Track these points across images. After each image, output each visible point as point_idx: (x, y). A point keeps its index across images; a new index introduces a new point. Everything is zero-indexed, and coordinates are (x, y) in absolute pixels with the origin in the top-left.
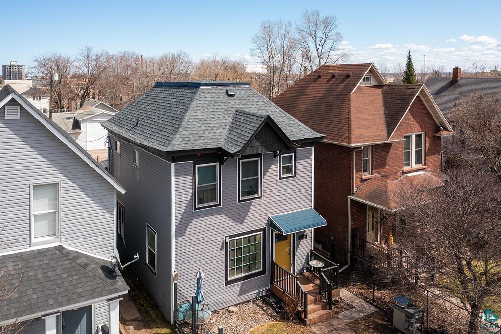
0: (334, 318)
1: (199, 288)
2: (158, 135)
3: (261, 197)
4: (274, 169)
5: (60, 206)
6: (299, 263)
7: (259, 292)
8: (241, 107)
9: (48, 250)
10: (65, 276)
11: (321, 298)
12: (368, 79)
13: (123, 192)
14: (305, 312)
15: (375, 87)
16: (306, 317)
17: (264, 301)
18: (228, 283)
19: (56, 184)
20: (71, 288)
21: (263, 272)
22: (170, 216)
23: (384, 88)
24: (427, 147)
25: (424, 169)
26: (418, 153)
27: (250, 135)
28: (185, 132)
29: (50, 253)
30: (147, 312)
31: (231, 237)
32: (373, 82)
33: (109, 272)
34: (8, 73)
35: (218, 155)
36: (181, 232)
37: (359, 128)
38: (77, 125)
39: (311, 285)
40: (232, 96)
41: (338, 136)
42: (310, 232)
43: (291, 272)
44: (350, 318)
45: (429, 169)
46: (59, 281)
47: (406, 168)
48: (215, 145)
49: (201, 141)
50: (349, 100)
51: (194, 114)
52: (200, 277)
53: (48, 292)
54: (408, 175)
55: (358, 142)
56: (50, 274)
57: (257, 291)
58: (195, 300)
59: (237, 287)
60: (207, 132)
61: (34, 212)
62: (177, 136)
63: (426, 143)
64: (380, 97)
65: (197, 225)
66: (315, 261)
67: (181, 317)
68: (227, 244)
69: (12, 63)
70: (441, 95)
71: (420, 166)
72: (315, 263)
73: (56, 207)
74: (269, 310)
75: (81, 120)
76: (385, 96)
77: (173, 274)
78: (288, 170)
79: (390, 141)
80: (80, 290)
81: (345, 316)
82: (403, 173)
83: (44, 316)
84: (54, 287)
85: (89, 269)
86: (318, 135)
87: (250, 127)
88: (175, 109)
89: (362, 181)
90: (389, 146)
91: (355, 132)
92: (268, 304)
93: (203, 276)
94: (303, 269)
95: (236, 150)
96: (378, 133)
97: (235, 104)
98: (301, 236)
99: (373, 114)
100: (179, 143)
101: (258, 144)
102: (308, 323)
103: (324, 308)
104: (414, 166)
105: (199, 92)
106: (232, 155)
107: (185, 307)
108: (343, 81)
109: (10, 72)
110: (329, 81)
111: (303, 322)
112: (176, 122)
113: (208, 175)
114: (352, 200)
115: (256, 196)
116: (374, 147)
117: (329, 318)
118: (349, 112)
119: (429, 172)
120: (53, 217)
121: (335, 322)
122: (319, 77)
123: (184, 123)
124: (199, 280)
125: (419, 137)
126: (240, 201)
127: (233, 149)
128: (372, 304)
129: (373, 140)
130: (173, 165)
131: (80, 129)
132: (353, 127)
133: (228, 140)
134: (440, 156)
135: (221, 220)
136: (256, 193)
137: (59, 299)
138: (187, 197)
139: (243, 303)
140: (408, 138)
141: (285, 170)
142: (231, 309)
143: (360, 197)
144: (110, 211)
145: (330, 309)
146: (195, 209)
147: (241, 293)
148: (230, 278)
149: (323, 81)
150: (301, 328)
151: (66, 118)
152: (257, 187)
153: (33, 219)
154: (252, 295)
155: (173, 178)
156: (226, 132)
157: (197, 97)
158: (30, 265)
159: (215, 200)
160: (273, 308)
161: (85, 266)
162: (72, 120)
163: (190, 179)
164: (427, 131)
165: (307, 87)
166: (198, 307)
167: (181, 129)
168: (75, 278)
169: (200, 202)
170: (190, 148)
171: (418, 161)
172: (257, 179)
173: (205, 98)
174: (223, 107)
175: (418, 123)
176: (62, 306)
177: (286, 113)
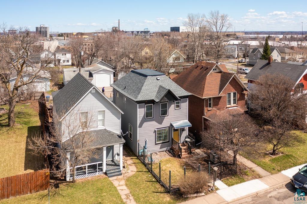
0: (191, 157)
1: (146, 144)
2: (133, 94)
3: (168, 116)
4: (173, 106)
5: (105, 117)
6: (182, 139)
7: (167, 148)
8: (161, 84)
9: (102, 130)
10: (108, 137)
11: (188, 151)
12: (216, 69)
13: (123, 113)
14: (181, 154)
15: (219, 72)
16: (181, 156)
17: (169, 152)
18: (156, 144)
19: (104, 111)
20: (110, 140)
21: (169, 142)
22: (137, 121)
23: (222, 73)
24: (238, 98)
25: (237, 106)
26: (234, 100)
27: (163, 96)
28: (142, 94)
29: (103, 130)
30: (129, 153)
31: (157, 129)
32: (218, 71)
33: (120, 137)
34: (39, 32)
35: (152, 102)
36: (140, 126)
37: (207, 91)
38: (91, 75)
39: (186, 147)
40: (159, 80)
41: (199, 94)
42: (187, 129)
43: (179, 142)
44: (197, 158)
45: (239, 106)
46: (106, 138)
47: (228, 106)
48: (152, 99)
49: (147, 97)
50: (206, 79)
51: (145, 87)
52: (146, 141)
53: (104, 141)
54: (229, 108)
55: (205, 96)
56: (104, 136)
57: (166, 148)
58: (145, 147)
59: (159, 146)
60: (149, 94)
61: (98, 119)
62: (139, 95)
63: (238, 96)
64: (220, 77)
65: (145, 124)
66: (188, 139)
67: (140, 154)
68: (156, 131)
69: (42, 26)
70: (262, 69)
71: (235, 105)
72: (188, 140)
73: (104, 117)
74: (170, 154)
75: (93, 73)
76: (222, 77)
77: (138, 140)
78: (178, 106)
79: (219, 96)
80: (112, 141)
81: (195, 157)
82: (227, 108)
83: (103, 147)
84: (105, 139)
85: (114, 135)
86: (190, 94)
87: (163, 93)
88: (139, 84)
89: (208, 111)
90: (220, 97)
91: (205, 92)
92: (170, 152)
93: (147, 140)
94: (184, 142)
95: (158, 101)
96: (215, 93)
97: (160, 83)
98: (183, 130)
99: (215, 85)
100: (140, 98)
101: (166, 98)
102: (182, 158)
103: (188, 154)
104: (232, 105)
105: (147, 79)
106: (157, 102)
107: (142, 151)
108: (205, 70)
109: (40, 31)
110: (201, 69)
111: (180, 158)
112: (139, 90)
113: (149, 108)
114: (204, 118)
115: (166, 115)
116: (214, 98)
117: (190, 157)
118: (204, 84)
119: (239, 107)
120: (103, 120)
121: (191, 158)
122: (198, 66)
123: (142, 91)
124: (146, 142)
125: (235, 94)
126: (160, 117)
127: (157, 100)
128: (206, 154)
129: (212, 96)
130: (138, 105)
131: (93, 77)
132: (205, 91)
133: (156, 97)
134: (245, 101)
135: (154, 123)
136: (166, 114)
137: (107, 142)
138: (142, 115)
139: (161, 152)
140: (229, 94)
141: (177, 107)
142: (157, 153)
143: (206, 117)
144: (119, 119)
145: (190, 154)
146: (145, 119)
147: (161, 148)
148: (157, 143)
149: (199, 68)
150: (180, 159)
151: (86, 71)
152: (167, 112)
153: (98, 120)
154: (165, 149)
155: (138, 109)
156: (156, 94)
157: (146, 81)
158: (98, 133)
159: (152, 116)
160: (171, 153)
161: (113, 135)
162: (88, 72)
163: (143, 109)
164: (238, 91)
165: (193, 70)
166: (146, 150)
167: (140, 93)
168: (111, 137)
169: (147, 117)
170: (144, 100)
171: (234, 103)
172: (167, 110)
173: (149, 81)
174: (155, 84)
175: (234, 88)
176: (108, 144)
177: (178, 86)
